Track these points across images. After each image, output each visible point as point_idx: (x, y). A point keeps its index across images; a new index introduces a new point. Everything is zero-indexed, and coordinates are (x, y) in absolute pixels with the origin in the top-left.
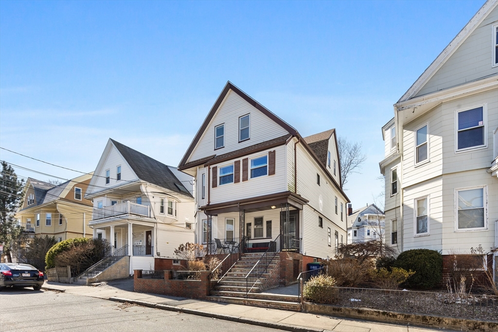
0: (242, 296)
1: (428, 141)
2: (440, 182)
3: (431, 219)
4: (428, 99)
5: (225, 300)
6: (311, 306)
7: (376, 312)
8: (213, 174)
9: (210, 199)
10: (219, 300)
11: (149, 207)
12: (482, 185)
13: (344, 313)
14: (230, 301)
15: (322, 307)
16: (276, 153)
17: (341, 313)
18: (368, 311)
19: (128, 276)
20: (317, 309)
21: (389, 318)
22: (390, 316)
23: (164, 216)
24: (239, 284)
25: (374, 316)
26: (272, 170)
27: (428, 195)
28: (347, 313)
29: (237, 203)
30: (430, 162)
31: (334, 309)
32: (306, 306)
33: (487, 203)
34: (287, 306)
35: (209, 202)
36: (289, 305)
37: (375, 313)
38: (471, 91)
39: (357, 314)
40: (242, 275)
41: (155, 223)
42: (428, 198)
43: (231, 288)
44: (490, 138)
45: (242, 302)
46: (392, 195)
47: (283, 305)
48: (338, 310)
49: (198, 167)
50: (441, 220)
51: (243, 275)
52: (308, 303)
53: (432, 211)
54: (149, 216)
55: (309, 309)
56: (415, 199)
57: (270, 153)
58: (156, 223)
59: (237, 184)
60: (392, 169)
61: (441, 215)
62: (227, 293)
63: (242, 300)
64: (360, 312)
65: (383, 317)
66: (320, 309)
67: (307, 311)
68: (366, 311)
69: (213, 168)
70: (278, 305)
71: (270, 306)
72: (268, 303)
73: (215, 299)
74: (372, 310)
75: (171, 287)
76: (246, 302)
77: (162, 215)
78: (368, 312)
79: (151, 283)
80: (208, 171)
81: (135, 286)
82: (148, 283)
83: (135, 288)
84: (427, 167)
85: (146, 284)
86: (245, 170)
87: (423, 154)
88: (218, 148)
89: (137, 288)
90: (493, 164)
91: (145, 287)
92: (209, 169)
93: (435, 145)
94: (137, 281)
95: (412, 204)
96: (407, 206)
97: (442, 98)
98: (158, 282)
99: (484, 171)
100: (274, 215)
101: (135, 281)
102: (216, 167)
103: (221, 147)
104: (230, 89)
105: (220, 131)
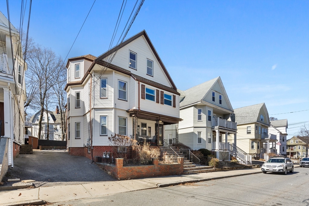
0: (196, 169)
1: (201, 114)
2: (205, 129)
3: (203, 139)
6: (217, 169)
8: (142, 89)
9: (140, 105)
10: (189, 173)
16: (176, 97)
19: (8, 168)
26: (175, 105)
29: (160, 116)
35: (139, 108)
42: (202, 133)
45: (199, 172)
49: (114, 71)
50: (205, 140)
53: (203, 137)
61: (205, 138)
63: (198, 171)
69: (142, 85)
72: (207, 170)
75: (160, 170)
79: (141, 169)
80: (138, 85)
81: (119, 175)
82: (138, 170)
83: (120, 177)
84: (201, 122)
85: (134, 171)
86: (162, 98)
87: (200, 118)
88: (131, 67)
89: (122, 177)
90: (213, 127)
91: (134, 174)
92: (139, 83)
93: (204, 117)
94: (123, 170)
95: (197, 133)
96: (195, 133)
97: (207, 104)
98: (148, 168)
99: (211, 128)
100: (151, 124)
101: (120, 170)
102: (144, 86)
103: (134, 68)
104: (143, 35)
105: (133, 56)
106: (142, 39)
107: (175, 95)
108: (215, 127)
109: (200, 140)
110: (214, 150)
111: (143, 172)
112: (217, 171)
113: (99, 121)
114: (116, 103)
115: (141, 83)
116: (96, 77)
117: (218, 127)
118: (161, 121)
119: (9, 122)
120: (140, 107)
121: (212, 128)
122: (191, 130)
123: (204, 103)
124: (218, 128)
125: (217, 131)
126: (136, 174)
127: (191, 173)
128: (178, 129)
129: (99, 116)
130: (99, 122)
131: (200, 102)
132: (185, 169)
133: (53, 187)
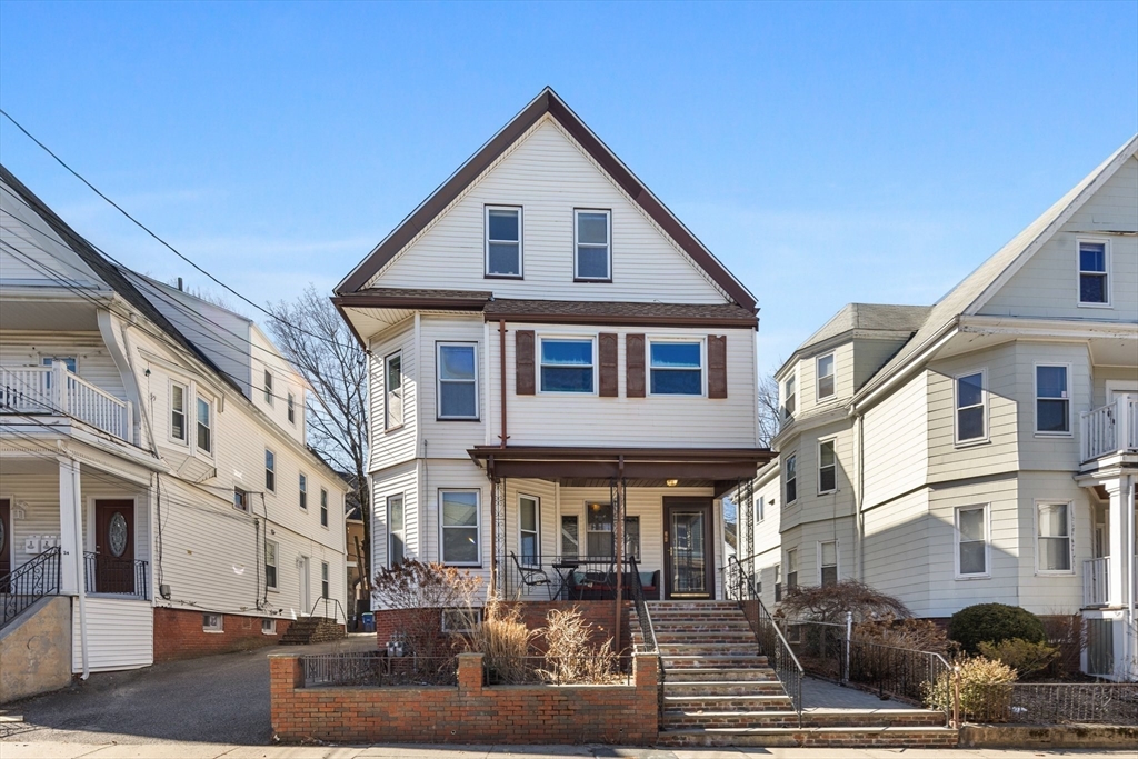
0: (768, 722)
1: (984, 402)
2: (1013, 483)
3: (995, 548)
4: (1005, 325)
5: (730, 738)
6: (981, 732)
7: (1108, 730)
8: (517, 352)
9: (508, 426)
10: (709, 741)
11: (130, 405)
12: (1067, 499)
13: (1052, 739)
14: (748, 739)
15: (1007, 731)
16: (728, 343)
17: (1046, 739)
18: (1095, 729)
19: (68, 679)
20: (994, 737)
21: (1128, 739)
22: (1130, 735)
23: (187, 451)
24: (719, 690)
25: (1105, 739)
26: (719, 385)
27: (986, 504)
28: (1057, 737)
29: (617, 457)
30: (990, 442)
31: (1033, 733)
32: (969, 733)
33: (1073, 530)
34: (923, 738)
35: (504, 437)
36: (930, 735)
37: (1106, 733)
38: (1056, 334)
39: (1074, 738)
40: (691, 662)
41: (152, 470)
42: (987, 510)
43: (708, 703)
44: (1077, 423)
46: (820, 493)
47: (915, 736)
48: (1041, 735)
49: (417, 314)
50: (1016, 552)
51: (696, 664)
52: (974, 725)
53: (996, 535)
54: (131, 440)
55: (977, 738)
56: (956, 508)
57: (711, 338)
58: (158, 472)
59: (608, 402)
60: (820, 439)
61: (1016, 543)
62: (716, 719)
64: (1081, 733)
65: (1118, 739)
66: (1002, 734)
67: (972, 744)
68: (1091, 730)
69: (519, 334)
70: (901, 737)
71: (878, 741)
72: (874, 735)
73: (693, 739)
74: (1102, 726)
75: (493, 714)
76: (805, 739)
77: (177, 446)
78: (1094, 732)
79: (385, 705)
80: (499, 338)
81: (277, 720)
82: (366, 707)
83: (281, 730)
84: (984, 451)
85: (349, 709)
86: (635, 365)
87: (971, 425)
88: (496, 274)
89: (290, 729)
90: (1085, 468)
91: (346, 723)
92: (503, 332)
93: (1001, 413)
94: (292, 700)
95: (949, 516)
96: (936, 518)
97: (1022, 331)
98: (421, 698)
99: (1069, 476)
100: (644, 503)
101: (280, 701)
102: (531, 333)
103: (511, 274)
104: (548, 113)
105: (504, 226)
106: (547, 131)
107: (718, 332)
108: (1102, 463)
109: (975, 556)
110: (1098, 608)
111: (396, 719)
112: (978, 747)
113: (385, 518)
114: (425, 437)
115: (512, 328)
116: (376, 359)
117: (1117, 459)
118: (675, 482)
119: (72, 552)
120: (509, 433)
121: (1079, 473)
122: (918, 505)
123: (990, 329)
124: (1124, 465)
125: (1112, 486)
126: (358, 725)
127: (719, 738)
128: (862, 512)
129: (385, 499)
130: (385, 522)
131: (956, 331)
132: (691, 719)
133: (20, 744)
